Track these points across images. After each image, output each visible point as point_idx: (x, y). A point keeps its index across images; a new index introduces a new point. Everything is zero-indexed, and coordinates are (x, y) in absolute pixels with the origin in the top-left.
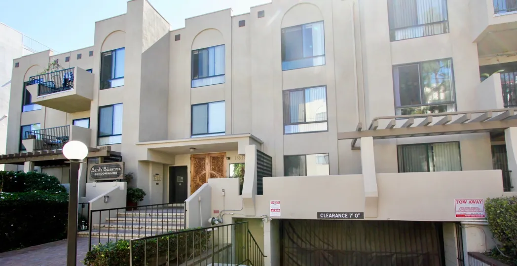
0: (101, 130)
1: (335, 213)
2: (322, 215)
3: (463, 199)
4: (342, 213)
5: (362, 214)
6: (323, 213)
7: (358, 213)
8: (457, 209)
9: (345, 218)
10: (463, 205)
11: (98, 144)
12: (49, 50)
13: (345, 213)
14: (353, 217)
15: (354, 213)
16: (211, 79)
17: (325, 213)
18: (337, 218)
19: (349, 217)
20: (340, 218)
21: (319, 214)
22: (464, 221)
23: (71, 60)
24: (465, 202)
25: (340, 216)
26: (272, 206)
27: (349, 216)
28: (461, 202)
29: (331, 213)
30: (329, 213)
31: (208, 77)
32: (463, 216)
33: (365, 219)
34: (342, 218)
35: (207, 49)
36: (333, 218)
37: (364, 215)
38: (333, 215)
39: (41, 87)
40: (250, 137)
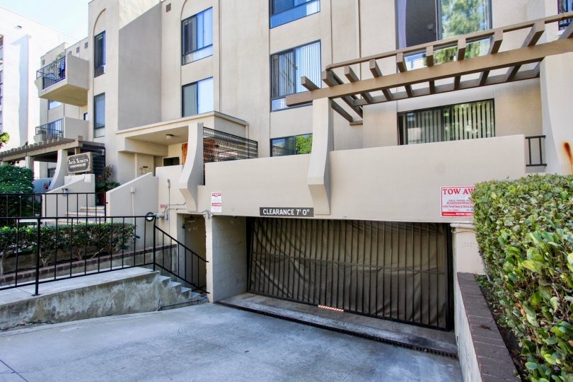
0: (97, 122)
1: (280, 209)
2: (265, 212)
3: (454, 186)
4: (287, 209)
5: (312, 209)
6: (266, 208)
7: (306, 209)
8: (444, 204)
9: (291, 215)
10: (454, 197)
11: (95, 137)
12: (64, 43)
13: (291, 209)
14: (301, 214)
15: (302, 209)
16: (200, 52)
17: (269, 208)
18: (281, 215)
19: (296, 215)
20: (285, 215)
21: (261, 209)
22: (454, 222)
23: (81, 50)
24: (457, 192)
25: (285, 212)
26: (214, 199)
27: (295, 212)
28: (450, 192)
29: (275, 209)
30: (273, 208)
31: (197, 50)
32: (454, 214)
33: (315, 217)
34: (288, 215)
35: (195, 16)
36: (278, 215)
37: (315, 212)
38: (278, 212)
39: (45, 79)
40: (215, 116)
